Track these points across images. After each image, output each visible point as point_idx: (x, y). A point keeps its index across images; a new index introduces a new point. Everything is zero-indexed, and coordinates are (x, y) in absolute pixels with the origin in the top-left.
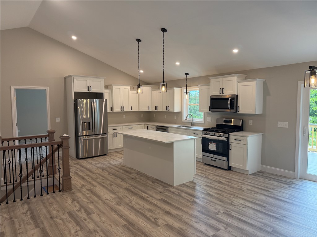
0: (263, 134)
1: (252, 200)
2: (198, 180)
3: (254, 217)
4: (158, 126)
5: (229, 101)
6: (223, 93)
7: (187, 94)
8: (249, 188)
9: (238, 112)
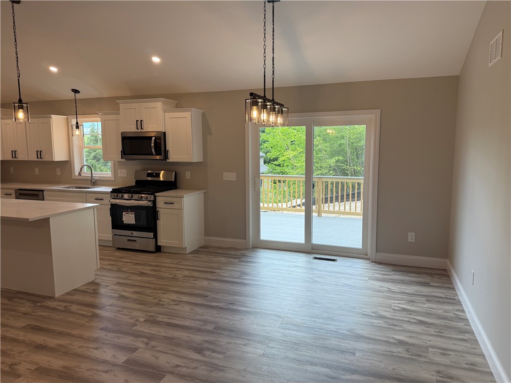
0: (205, 191)
1: (188, 291)
2: (104, 278)
3: (191, 315)
4: (20, 190)
5: (153, 142)
6: (142, 129)
7: (77, 127)
8: (187, 273)
9: (168, 159)
